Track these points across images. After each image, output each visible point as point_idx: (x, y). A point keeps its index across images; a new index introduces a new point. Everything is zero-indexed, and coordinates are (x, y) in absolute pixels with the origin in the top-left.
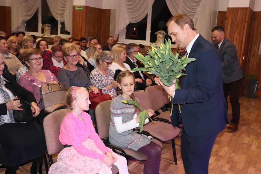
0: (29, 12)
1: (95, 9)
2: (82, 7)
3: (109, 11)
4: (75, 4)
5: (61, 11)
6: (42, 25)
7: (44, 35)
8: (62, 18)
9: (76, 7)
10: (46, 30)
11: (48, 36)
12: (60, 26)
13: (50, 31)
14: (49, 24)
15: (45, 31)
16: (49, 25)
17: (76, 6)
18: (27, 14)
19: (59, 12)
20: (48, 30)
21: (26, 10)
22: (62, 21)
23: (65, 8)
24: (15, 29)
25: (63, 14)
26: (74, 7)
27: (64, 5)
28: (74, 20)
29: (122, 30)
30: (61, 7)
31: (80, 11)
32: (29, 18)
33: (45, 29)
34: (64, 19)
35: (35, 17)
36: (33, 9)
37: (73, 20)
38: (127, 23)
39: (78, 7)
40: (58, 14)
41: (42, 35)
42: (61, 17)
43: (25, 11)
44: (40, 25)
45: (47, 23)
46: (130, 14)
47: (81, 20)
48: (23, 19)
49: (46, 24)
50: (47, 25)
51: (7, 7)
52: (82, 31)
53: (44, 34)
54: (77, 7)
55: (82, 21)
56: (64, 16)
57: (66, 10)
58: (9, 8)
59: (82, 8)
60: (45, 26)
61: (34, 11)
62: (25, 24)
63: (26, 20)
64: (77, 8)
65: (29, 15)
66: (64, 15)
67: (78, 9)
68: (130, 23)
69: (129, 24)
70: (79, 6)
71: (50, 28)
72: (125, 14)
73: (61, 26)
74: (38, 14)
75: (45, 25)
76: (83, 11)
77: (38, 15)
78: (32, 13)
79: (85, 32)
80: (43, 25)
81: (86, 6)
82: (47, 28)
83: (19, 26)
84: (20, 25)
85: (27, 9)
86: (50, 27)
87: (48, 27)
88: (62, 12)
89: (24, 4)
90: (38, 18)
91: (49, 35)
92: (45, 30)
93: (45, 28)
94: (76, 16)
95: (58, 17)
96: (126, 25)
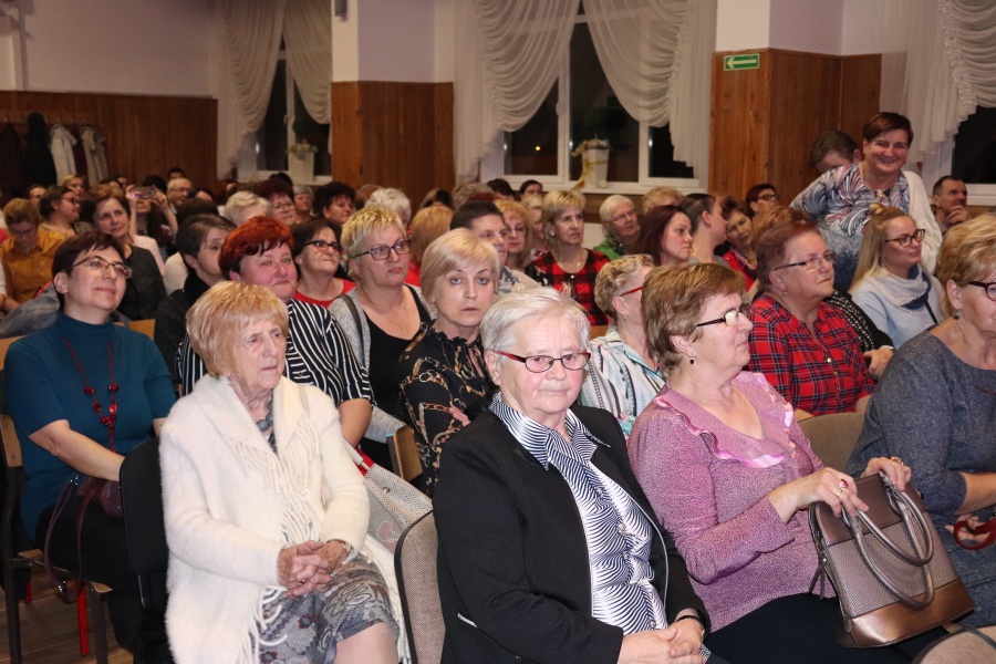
0: (522, 96)
1: (809, 58)
2: (755, 57)
3: (874, 61)
4: (721, 47)
5: (652, 79)
6: (571, 144)
7: (582, 184)
8: (658, 111)
9: (728, 60)
10: (588, 164)
11: (600, 187)
12: (646, 143)
13: (604, 169)
14: (601, 138)
15: (584, 170)
16: (603, 143)
17: (730, 53)
18: (516, 106)
19: (645, 86)
20: (598, 163)
21: (508, 90)
22: (658, 124)
23: (673, 67)
24: (467, 169)
25: (665, 94)
26: (718, 60)
27: (667, 55)
28: (718, 114)
29: (937, 143)
30: (654, 65)
31: (744, 74)
32: (523, 120)
33: (586, 161)
34: (666, 115)
35: (546, 117)
36: (539, 82)
37: (712, 113)
38: (966, 108)
39: (736, 59)
40: (638, 93)
41: (575, 183)
42: (651, 108)
43: (508, 93)
44: (565, 144)
45: (592, 137)
46: (978, 64)
47: (751, 113)
48: (499, 125)
49: (588, 140)
50: (593, 143)
51: (441, 85)
52: (754, 158)
53: (581, 180)
54: (732, 57)
55: (756, 115)
56: (667, 99)
57: (674, 74)
58: (447, 90)
59: (754, 61)
60: (587, 148)
61: (542, 93)
62: (505, 147)
63: (510, 130)
64: (731, 63)
65: (523, 110)
66: (667, 95)
67: (736, 66)
68: (979, 108)
69: (973, 111)
70: (743, 52)
71: (604, 156)
72: (952, 68)
73: (651, 143)
74: (556, 100)
75: (585, 142)
76: (760, 72)
77: (558, 105)
78: (533, 101)
79: (769, 165)
80: (575, 147)
81: (770, 50)
82: (595, 155)
83: (482, 156)
84: (486, 149)
85: (514, 85)
86: (607, 152)
87: (599, 151)
88: (660, 86)
89: (503, 68)
90: (555, 118)
91: (603, 183)
92: (584, 162)
93: (584, 156)
94: (727, 96)
95: (638, 106)
96: (960, 120)
